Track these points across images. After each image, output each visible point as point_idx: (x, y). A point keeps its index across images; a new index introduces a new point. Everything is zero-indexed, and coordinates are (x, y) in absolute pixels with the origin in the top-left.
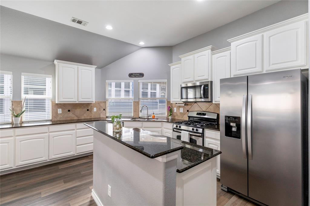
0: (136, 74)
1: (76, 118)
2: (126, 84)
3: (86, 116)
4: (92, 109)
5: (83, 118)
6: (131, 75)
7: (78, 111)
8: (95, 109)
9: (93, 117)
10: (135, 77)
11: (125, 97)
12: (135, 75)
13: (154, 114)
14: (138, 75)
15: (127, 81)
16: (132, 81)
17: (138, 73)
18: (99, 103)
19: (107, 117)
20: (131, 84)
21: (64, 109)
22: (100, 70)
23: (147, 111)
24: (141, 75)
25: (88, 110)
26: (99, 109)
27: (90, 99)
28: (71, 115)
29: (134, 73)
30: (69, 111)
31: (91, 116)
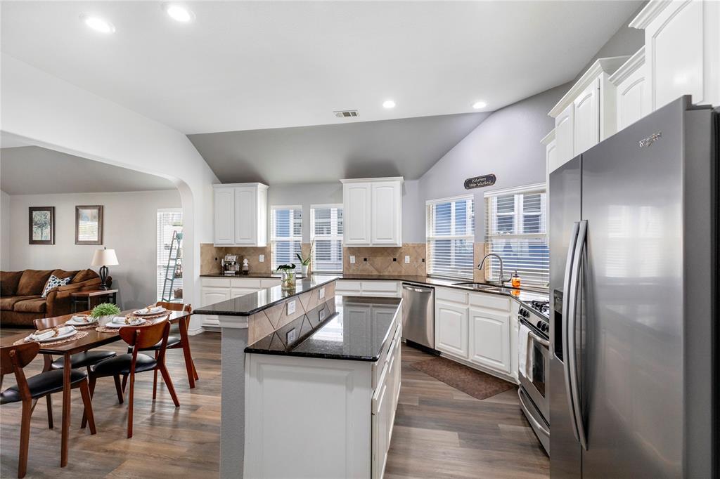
0: (478, 178)
1: (375, 273)
2: (459, 206)
3: (391, 270)
4: (402, 258)
5: (386, 274)
6: (469, 184)
7: (379, 261)
8: (407, 259)
9: (403, 273)
10: (477, 186)
11: (456, 234)
12: (476, 183)
13: (516, 276)
14: (483, 182)
15: (461, 198)
16: (470, 196)
17: (482, 177)
18: (414, 247)
19: (429, 276)
20: (469, 204)
21: (359, 256)
22: (417, 181)
23: (499, 267)
24: (491, 179)
25: (395, 260)
26: (415, 259)
27: (391, 239)
28: (368, 268)
29: (475, 179)
30: (365, 260)
31: (400, 272)
